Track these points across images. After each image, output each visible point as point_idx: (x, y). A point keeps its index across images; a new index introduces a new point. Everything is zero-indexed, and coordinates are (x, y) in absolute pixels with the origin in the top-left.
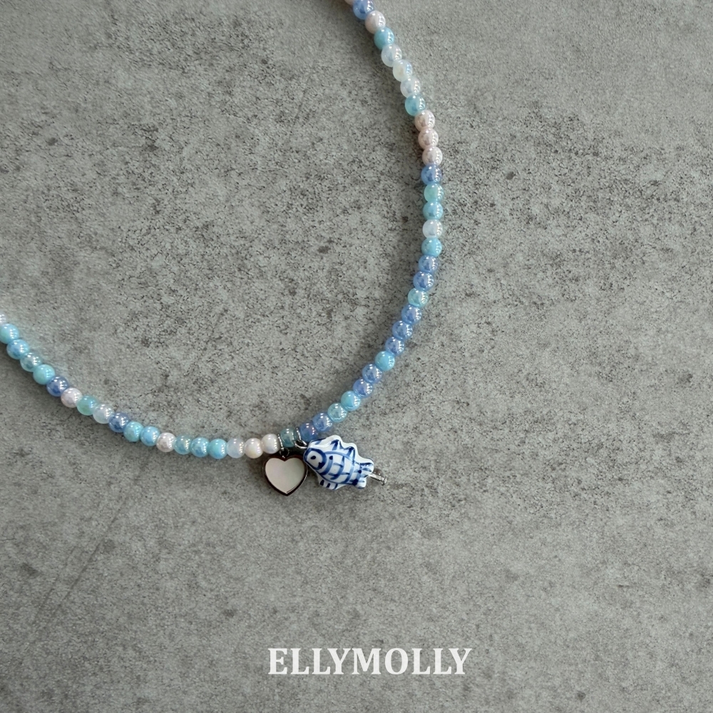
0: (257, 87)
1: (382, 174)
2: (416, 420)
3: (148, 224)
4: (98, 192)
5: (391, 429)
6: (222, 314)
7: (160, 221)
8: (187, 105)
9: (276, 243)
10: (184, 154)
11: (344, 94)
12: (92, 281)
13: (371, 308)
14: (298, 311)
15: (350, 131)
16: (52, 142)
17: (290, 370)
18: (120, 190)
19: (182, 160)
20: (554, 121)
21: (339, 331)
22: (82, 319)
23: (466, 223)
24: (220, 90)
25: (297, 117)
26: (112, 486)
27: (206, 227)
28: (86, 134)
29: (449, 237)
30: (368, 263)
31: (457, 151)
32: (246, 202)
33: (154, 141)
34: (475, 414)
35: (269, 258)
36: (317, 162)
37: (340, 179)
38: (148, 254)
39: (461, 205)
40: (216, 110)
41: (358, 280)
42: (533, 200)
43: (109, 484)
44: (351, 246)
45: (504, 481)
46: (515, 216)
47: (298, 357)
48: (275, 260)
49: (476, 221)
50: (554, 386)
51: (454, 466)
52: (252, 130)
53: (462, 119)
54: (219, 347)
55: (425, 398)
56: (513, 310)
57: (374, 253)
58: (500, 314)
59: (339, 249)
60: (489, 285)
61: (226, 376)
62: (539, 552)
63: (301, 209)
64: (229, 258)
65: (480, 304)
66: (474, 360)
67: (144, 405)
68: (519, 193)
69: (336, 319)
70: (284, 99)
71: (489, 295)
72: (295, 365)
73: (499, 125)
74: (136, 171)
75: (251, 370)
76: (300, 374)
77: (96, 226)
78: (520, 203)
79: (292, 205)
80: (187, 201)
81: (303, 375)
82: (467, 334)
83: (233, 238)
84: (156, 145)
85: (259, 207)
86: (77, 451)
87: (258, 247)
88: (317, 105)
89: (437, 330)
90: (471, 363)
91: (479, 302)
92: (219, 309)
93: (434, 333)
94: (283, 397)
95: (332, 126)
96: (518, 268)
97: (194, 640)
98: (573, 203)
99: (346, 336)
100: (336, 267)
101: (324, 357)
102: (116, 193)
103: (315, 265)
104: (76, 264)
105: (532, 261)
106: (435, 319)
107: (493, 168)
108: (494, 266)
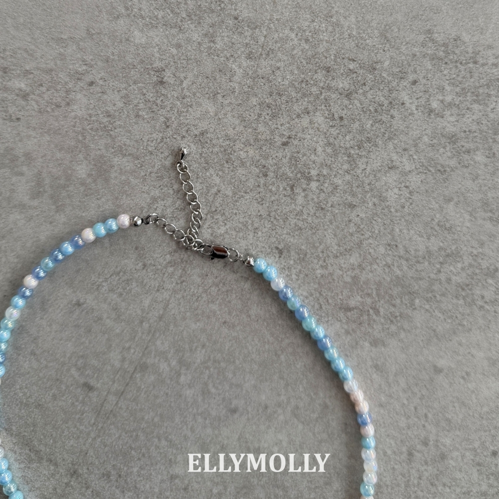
0: (232, 36)
1: (323, 88)
2: (359, 260)
3: (161, 135)
4: (125, 116)
5: (342, 267)
6: (216, 194)
7: (170, 132)
8: (184, 52)
9: (252, 141)
10: (184, 85)
11: (293, 36)
12: (123, 178)
13: (321, 182)
14: (270, 188)
15: (298, 61)
16: (91, 84)
17: (266, 229)
18: (140, 113)
19: (183, 89)
20: (442, 42)
21: (300, 200)
22: (117, 205)
23: (384, 118)
24: (206, 40)
25: (261, 55)
26: (144, 324)
27: (202, 134)
28: (115, 77)
29: (373, 129)
30: (317, 150)
31: (375, 69)
32: (229, 115)
33: (163, 78)
34: (402, 252)
35: (248, 152)
36: (277, 83)
37: (293, 94)
38: (163, 155)
39: (380, 105)
40: (205, 54)
41: (311, 163)
42: (432, 98)
43: (142, 322)
44: (304, 139)
45: (427, 301)
46: (420, 111)
47: (272, 220)
48: (251, 153)
49: (392, 116)
50: (459, 229)
51: (390, 292)
52: (230, 66)
53: (377, 46)
54: (215, 217)
55: (365, 243)
56: (424, 176)
57: (321, 143)
58: (415, 180)
59: (296, 142)
60: (404, 160)
61: (222, 238)
62: (457, 350)
63: (267, 117)
64: (219, 154)
65: (400, 174)
66: (398, 214)
67: (164, 263)
68: (421, 94)
69: (297, 191)
70: (251, 43)
71: (405, 167)
72: (270, 226)
73: (403, 48)
74: (151, 99)
75: (239, 232)
76: (274, 232)
77: (125, 140)
78: (423, 101)
79: (261, 114)
80: (187, 117)
81: (276, 233)
82: (392, 195)
83: (221, 141)
84: (164, 81)
85: (238, 118)
86: (118, 299)
87: (239, 145)
88: (274, 45)
89: (369, 194)
90: (396, 216)
91: (398, 172)
92: (214, 190)
93: (367, 197)
94: (263, 250)
95: (286, 58)
96: (425, 147)
97: (209, 431)
98: (461, 98)
99: (305, 203)
100: (295, 155)
101: (290, 219)
102: (137, 116)
103: (280, 155)
104: (112, 166)
105: (435, 141)
106: (368, 187)
107: (401, 78)
108: (407, 146)
